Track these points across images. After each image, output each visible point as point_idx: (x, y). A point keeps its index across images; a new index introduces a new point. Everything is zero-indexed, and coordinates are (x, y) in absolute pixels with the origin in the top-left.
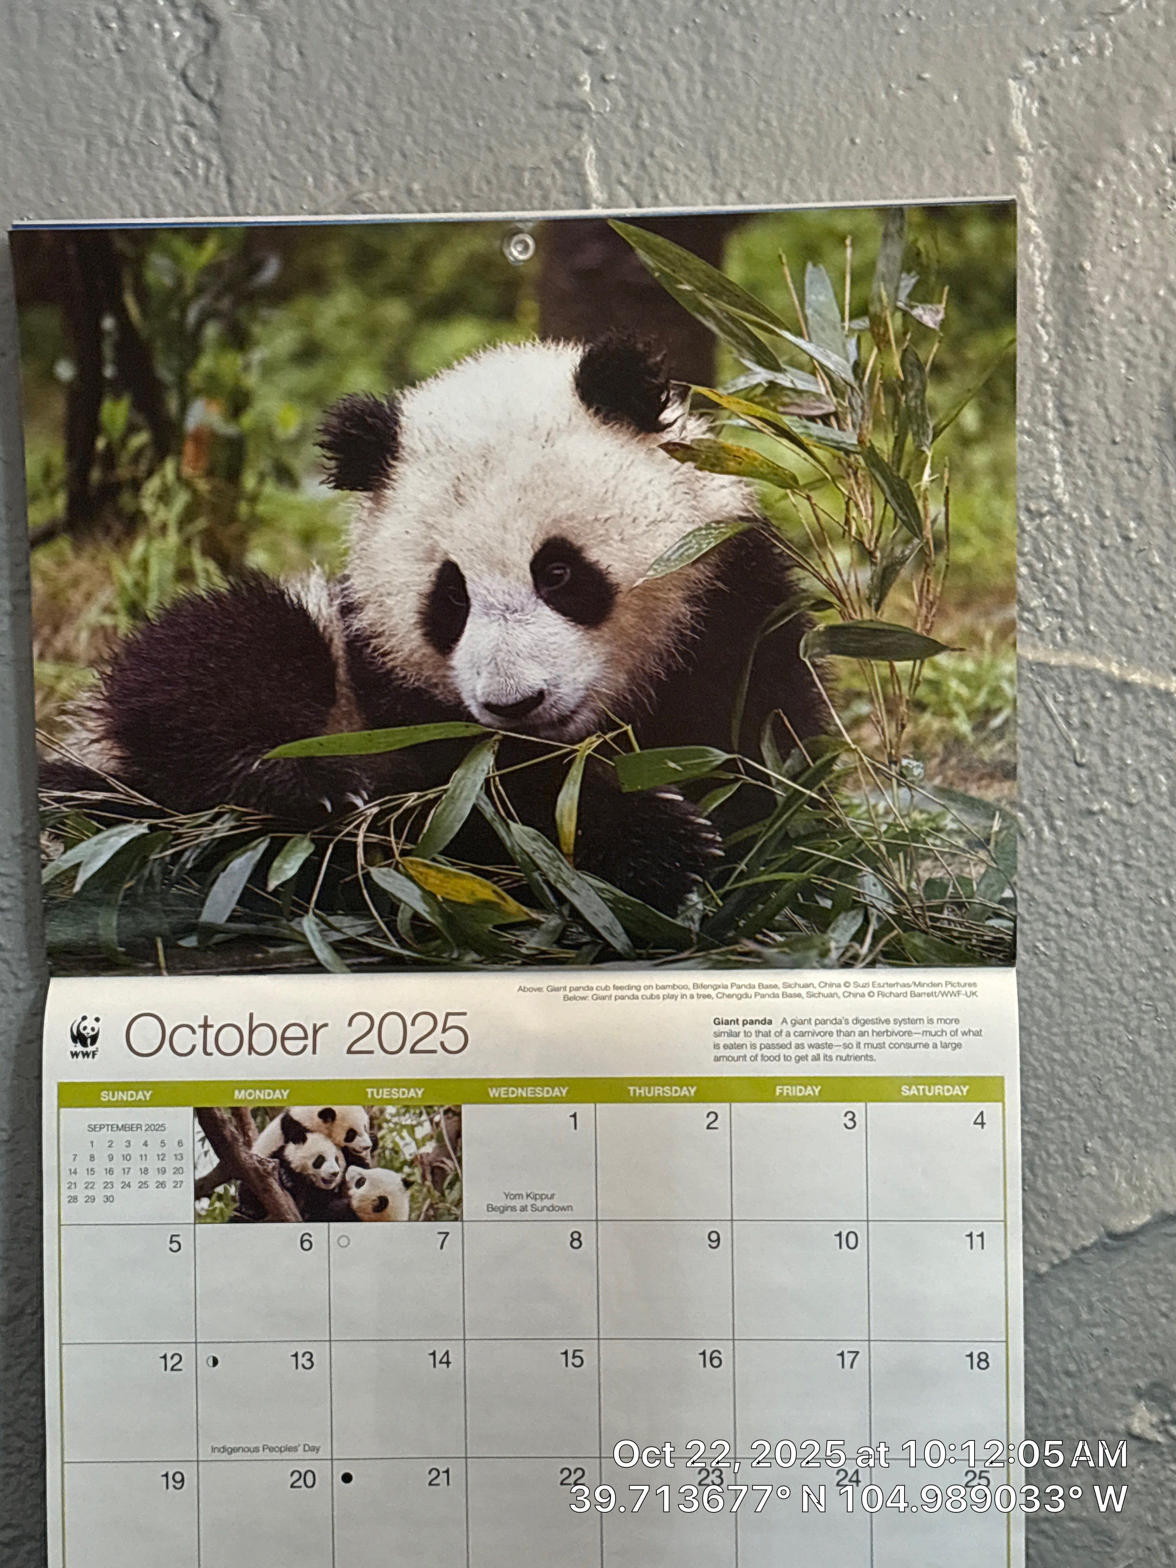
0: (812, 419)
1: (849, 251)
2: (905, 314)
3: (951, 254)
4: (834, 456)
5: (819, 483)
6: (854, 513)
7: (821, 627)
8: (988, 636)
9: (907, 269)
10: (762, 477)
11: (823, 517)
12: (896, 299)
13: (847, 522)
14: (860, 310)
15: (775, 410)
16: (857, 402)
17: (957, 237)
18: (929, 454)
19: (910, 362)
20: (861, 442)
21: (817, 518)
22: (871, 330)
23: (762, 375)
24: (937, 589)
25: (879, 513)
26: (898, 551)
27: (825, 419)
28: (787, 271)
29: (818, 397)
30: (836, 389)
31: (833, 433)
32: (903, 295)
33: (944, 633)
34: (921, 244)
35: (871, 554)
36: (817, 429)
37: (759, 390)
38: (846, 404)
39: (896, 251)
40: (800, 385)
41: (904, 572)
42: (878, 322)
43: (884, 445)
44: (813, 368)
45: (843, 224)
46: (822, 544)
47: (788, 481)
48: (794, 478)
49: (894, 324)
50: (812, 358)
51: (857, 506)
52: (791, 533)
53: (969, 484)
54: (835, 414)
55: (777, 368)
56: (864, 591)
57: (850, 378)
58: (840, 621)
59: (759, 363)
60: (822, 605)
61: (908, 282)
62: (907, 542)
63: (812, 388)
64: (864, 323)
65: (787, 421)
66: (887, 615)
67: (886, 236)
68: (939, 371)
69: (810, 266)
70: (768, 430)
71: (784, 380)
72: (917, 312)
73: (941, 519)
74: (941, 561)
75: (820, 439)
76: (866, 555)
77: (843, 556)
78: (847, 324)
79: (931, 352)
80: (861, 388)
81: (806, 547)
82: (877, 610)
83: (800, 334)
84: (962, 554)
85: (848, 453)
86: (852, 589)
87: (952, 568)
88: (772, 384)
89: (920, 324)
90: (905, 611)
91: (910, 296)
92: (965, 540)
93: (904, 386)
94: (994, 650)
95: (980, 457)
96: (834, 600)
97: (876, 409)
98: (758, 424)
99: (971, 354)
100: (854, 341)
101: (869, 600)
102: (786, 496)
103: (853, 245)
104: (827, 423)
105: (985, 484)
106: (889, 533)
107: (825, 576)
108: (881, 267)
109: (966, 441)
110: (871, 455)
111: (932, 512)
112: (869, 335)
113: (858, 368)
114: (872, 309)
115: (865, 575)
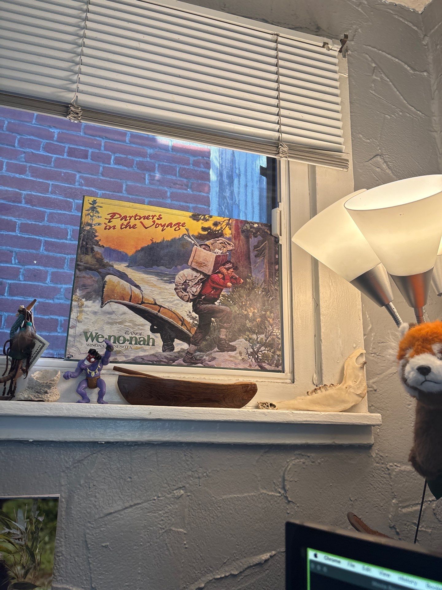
0: (16, 539)
1: (27, 506)
2: (36, 519)
3: (46, 507)
4: (20, 547)
5: (16, 552)
6: (22, 559)
7: (13, 583)
8: (46, 583)
9: (37, 510)
10: (5, 551)
11: (16, 560)
12: (35, 516)
13: (21, 561)
14: (28, 518)
15: (9, 537)
16: (25, 536)
17: (47, 504)
18: (38, 546)
19: (37, 528)
20: (25, 544)
21: (15, 560)
22: (29, 521)
23: (7, 530)
24: (37, 574)
25: (27, 558)
26: (30, 567)
27: (19, 539)
28: (14, 510)
29: (18, 535)
30: (22, 533)
31: (20, 542)
32: (36, 515)
33: (38, 583)
34: (40, 506)
35: (25, 567)
36: (17, 541)
37: (6, 534)
38: (23, 536)
39: (36, 507)
40: (15, 532)
41: (31, 571)
42: (31, 520)
43: (30, 544)
44: (18, 529)
45: (26, 501)
46: (15, 565)
47: (9, 552)
48: (11, 552)
49: (34, 520)
50: (17, 527)
51: (23, 557)
52: (9, 563)
53: (45, 552)
54: (21, 538)
55: (10, 529)
56: (23, 575)
57: (24, 530)
58: (17, 582)
59: (7, 528)
60: (13, 578)
61: (38, 512)
62: (32, 564)
63: (17, 533)
64: (28, 520)
65: (12, 540)
66: (26, 580)
67: (34, 504)
68: (42, 529)
69: (19, 509)
70: (7, 542)
71: (11, 531)
72: (39, 518)
73: (39, 560)
74: (38, 568)
75: (17, 543)
76: (23, 567)
77: (19, 568)
78: (25, 520)
79: (41, 526)
80: (26, 533)
81: (12, 566)
82: (25, 579)
83: (16, 522)
84: (43, 566)
85: (22, 546)
86: (20, 575)
87: (40, 570)
88: (9, 532)
89: (39, 520)
90: (30, 579)
91: (37, 515)
92: (43, 563)
93: (35, 532)
94: (47, 586)
95: (48, 547)
96: (16, 577)
97: (29, 537)
98: (5, 540)
99: (48, 526)
100: (26, 524)
101: (23, 577)
102: (9, 555)
103: (28, 505)
104: (19, 540)
105: (48, 552)
106: (29, 562)
107: (15, 572)
108: (33, 510)
109: (45, 543)
110: (27, 546)
111: (38, 558)
112: (29, 522)
113: (26, 529)
114: (30, 518)
115: (23, 572)
